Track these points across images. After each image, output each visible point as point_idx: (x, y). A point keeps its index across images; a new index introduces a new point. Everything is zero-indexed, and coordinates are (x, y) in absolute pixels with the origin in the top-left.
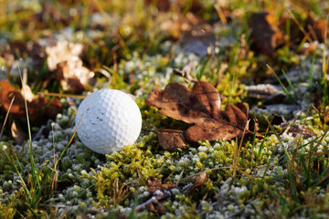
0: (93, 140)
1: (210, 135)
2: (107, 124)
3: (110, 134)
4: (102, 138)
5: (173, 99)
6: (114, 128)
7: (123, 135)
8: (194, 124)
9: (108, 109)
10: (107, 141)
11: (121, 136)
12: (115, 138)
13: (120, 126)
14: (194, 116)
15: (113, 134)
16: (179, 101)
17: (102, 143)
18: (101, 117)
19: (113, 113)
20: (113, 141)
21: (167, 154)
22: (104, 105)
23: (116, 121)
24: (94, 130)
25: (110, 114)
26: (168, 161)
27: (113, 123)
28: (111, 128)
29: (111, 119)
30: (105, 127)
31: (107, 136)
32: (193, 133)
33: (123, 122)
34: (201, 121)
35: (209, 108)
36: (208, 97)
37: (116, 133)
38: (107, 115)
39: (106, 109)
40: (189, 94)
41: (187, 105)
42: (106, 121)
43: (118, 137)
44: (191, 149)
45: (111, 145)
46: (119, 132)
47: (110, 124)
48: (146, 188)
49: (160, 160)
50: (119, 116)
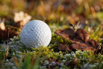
0: (27, 40)
1: (82, 48)
2: (35, 33)
3: (36, 38)
4: (32, 39)
5: (67, 33)
6: (38, 35)
7: (42, 40)
8: (75, 43)
9: (37, 26)
10: (34, 41)
11: (40, 40)
12: (38, 40)
13: (41, 35)
14: (76, 41)
15: (37, 38)
16: (70, 35)
17: (31, 42)
18: (33, 29)
19: (38, 28)
20: (36, 42)
21: (60, 52)
22: (35, 24)
23: (39, 32)
24: (28, 35)
25: (37, 28)
26: (61, 54)
27: (38, 33)
28: (37, 35)
29: (37, 30)
30: (34, 34)
31: (34, 38)
32: (74, 46)
33: (43, 33)
34: (78, 43)
35: (83, 39)
36: (83, 35)
37: (38, 37)
38: (36, 28)
39: (35, 26)
40: (75, 32)
41: (73, 36)
42: (34, 31)
43: (39, 40)
44: (72, 52)
45: (35, 44)
46: (40, 37)
47: (36, 33)
48: (48, 61)
49: (57, 54)
50: (41, 30)
